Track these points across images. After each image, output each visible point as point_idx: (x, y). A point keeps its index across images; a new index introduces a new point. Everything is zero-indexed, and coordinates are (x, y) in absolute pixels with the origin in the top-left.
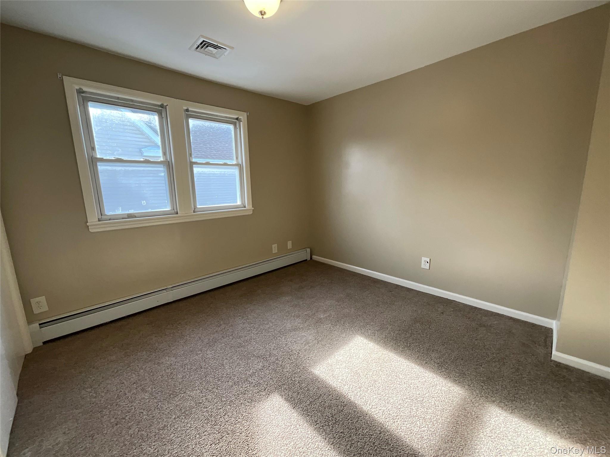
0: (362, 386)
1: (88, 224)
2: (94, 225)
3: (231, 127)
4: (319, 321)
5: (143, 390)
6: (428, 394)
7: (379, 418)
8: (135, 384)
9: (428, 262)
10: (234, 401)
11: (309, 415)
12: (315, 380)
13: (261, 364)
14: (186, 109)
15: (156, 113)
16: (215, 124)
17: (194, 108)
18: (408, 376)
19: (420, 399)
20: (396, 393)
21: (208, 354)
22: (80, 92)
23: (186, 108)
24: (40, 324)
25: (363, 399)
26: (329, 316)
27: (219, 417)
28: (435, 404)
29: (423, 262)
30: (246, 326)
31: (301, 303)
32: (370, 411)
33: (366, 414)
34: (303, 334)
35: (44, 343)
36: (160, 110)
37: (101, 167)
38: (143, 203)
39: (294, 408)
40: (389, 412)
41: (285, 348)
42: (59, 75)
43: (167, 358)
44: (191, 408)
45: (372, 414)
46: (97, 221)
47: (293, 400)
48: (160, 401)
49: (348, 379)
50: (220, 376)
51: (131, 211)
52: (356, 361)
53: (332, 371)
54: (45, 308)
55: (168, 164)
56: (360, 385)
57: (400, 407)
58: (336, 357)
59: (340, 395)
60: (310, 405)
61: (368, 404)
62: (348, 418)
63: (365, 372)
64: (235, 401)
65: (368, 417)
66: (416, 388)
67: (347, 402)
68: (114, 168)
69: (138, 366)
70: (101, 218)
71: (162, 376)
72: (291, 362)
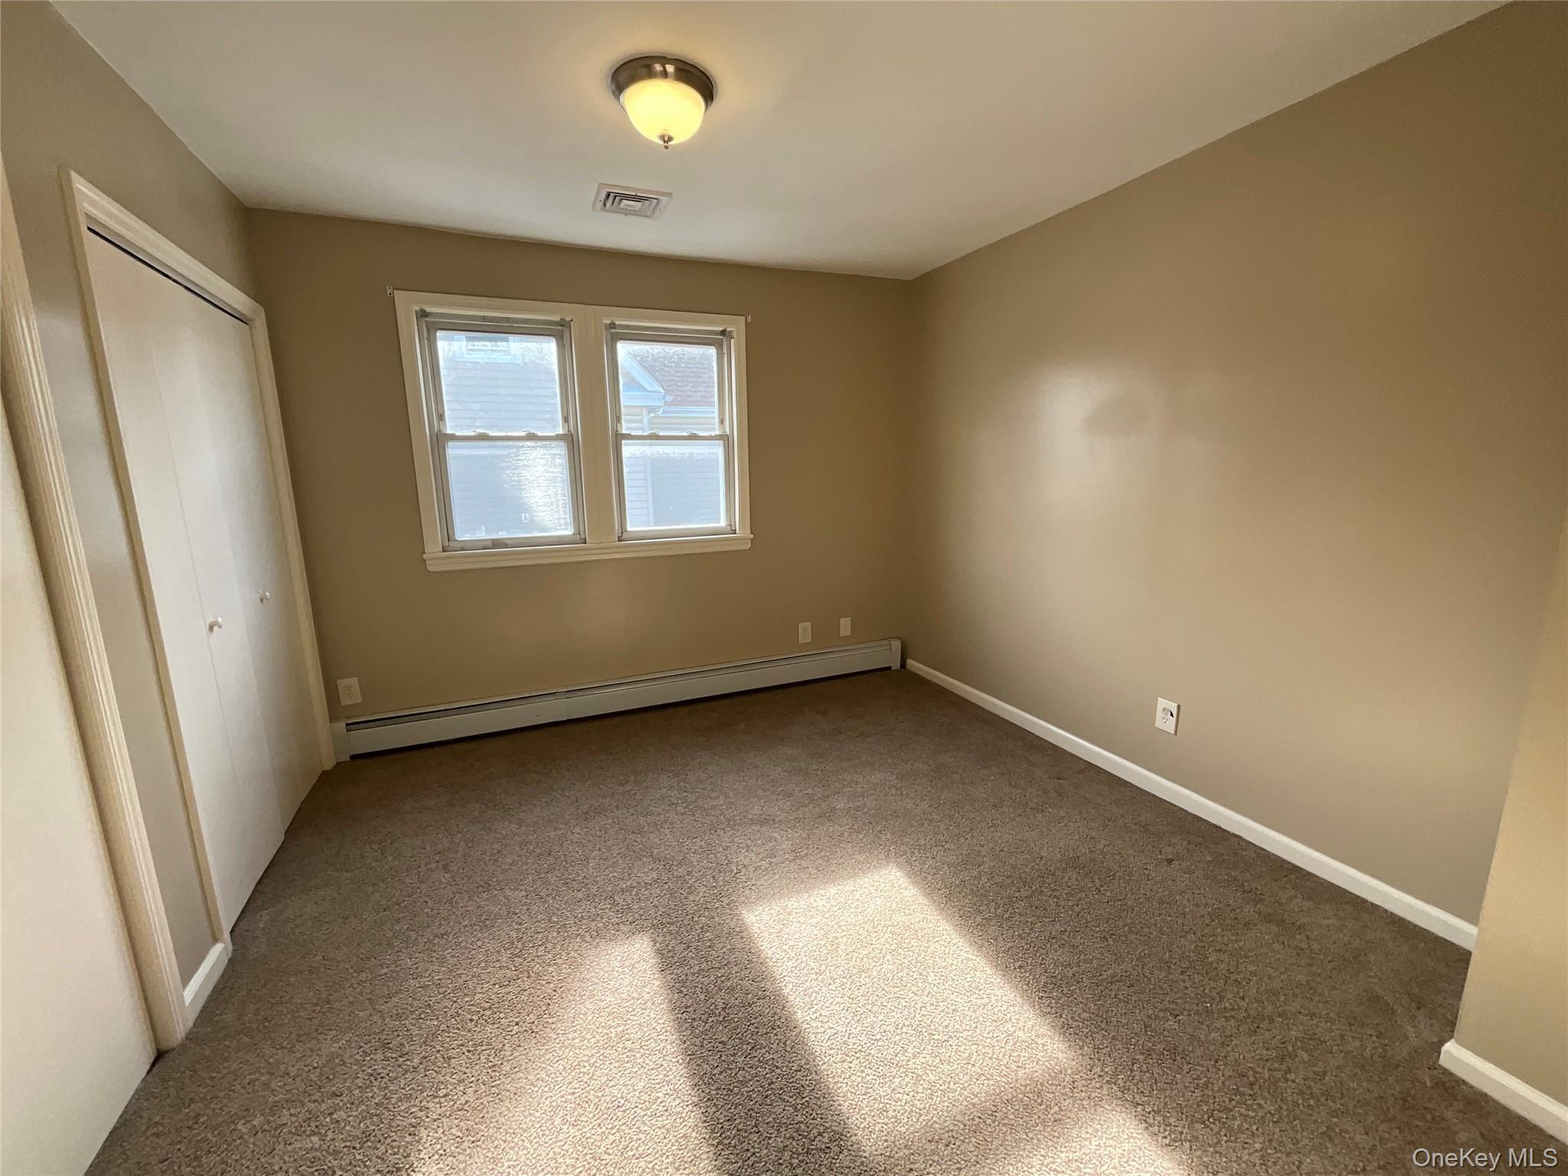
0: (827, 971)
1: (424, 556)
2: (436, 559)
3: (712, 351)
4: (828, 815)
5: (446, 868)
6: (970, 1033)
7: (816, 1043)
8: (438, 855)
9: (1172, 715)
10: (568, 926)
11: (681, 992)
12: (738, 932)
13: (654, 875)
14: (610, 324)
15: (552, 338)
16: (676, 349)
17: (625, 319)
18: (950, 983)
19: (939, 1037)
20: (893, 1008)
21: (572, 833)
22: (423, 314)
23: (610, 322)
24: (347, 725)
25: (810, 996)
26: (857, 809)
27: (531, 945)
28: (970, 1057)
29: (1159, 714)
30: (672, 795)
31: (814, 767)
32: (807, 1024)
33: (795, 1028)
34: (774, 835)
35: (354, 757)
36: (559, 331)
37: (452, 451)
38: (523, 518)
39: (663, 970)
40: (849, 1038)
41: (718, 855)
42: (388, 290)
43: (506, 824)
44: (498, 916)
45: (807, 1030)
46: (439, 552)
47: (670, 955)
48: (460, 893)
49: (805, 949)
50: (570, 877)
51: (502, 535)
52: (849, 919)
53: (783, 924)
54: (357, 698)
55: (569, 439)
56: (823, 967)
57: (878, 1037)
58: (812, 900)
59: (766, 976)
60: (696, 975)
61: (813, 1010)
62: (752, 1022)
63: (854, 947)
64: (571, 927)
65: (794, 1034)
66: (950, 1011)
67: (770, 993)
68: (475, 452)
69: (458, 825)
70: (449, 546)
71: (484, 853)
72: (714, 884)
